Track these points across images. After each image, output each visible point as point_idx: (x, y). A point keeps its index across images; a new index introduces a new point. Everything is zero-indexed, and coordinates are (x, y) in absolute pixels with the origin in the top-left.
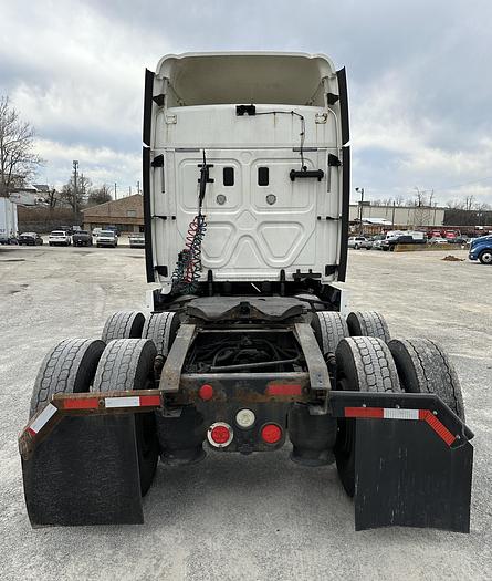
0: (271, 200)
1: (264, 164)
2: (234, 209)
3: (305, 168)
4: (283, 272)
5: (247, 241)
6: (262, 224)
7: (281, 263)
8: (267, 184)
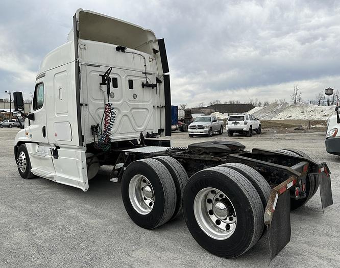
0: (135, 96)
1: (131, 78)
2: (119, 100)
3: (147, 82)
4: (141, 134)
5: (125, 118)
6: (132, 109)
7: (141, 129)
8: (132, 89)
